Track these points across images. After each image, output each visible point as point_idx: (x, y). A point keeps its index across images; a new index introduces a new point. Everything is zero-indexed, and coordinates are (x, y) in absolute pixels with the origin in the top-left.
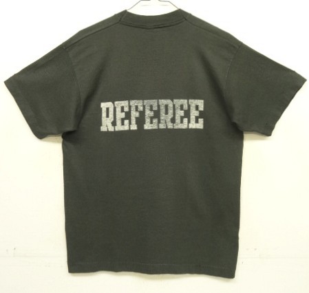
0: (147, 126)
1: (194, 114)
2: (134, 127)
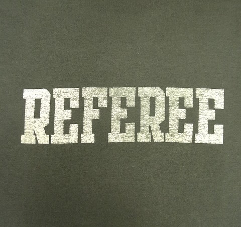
0: (114, 137)
1: (206, 115)
2: (89, 138)
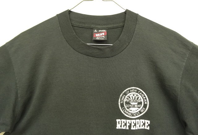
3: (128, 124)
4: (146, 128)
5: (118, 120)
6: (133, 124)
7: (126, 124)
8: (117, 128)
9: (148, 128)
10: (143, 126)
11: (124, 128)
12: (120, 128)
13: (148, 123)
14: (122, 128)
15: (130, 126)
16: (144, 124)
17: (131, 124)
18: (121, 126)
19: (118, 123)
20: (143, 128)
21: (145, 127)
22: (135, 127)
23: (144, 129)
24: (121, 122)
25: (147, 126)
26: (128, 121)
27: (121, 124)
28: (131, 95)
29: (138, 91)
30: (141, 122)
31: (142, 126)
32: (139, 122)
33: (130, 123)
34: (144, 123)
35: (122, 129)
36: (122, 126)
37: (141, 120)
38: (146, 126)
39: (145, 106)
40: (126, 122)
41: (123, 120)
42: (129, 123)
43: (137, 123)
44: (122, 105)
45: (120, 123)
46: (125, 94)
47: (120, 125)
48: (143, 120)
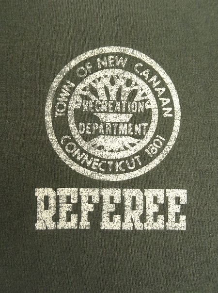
3: (87, 208)
4: (171, 225)
5: (40, 193)
6: (108, 207)
7: (77, 209)
8: (39, 226)
9: (182, 225)
10: (161, 218)
11: (72, 225)
12: (51, 225)
13: (178, 200)
14: (62, 224)
15: (95, 216)
16: (163, 209)
17: (98, 207)
18: (56, 218)
19: (41, 206)
20: (159, 225)
21: (166, 220)
22: (117, 217)
23: (165, 232)
24: (57, 198)
25: (177, 216)
26: (85, 192)
27: (58, 208)
28: (100, 79)
29: (131, 64)
30: (150, 200)
31: (155, 220)
32: (140, 201)
33: (96, 200)
34: (161, 206)
35: (63, 230)
36: (63, 214)
37: (150, 193)
38: (171, 217)
39: (164, 127)
40: (79, 197)
41: (64, 192)
42: (90, 201)
43: (128, 203)
44: (61, 127)
45: (52, 202)
46: (75, 77)
47: (52, 212)
48: (160, 193)
